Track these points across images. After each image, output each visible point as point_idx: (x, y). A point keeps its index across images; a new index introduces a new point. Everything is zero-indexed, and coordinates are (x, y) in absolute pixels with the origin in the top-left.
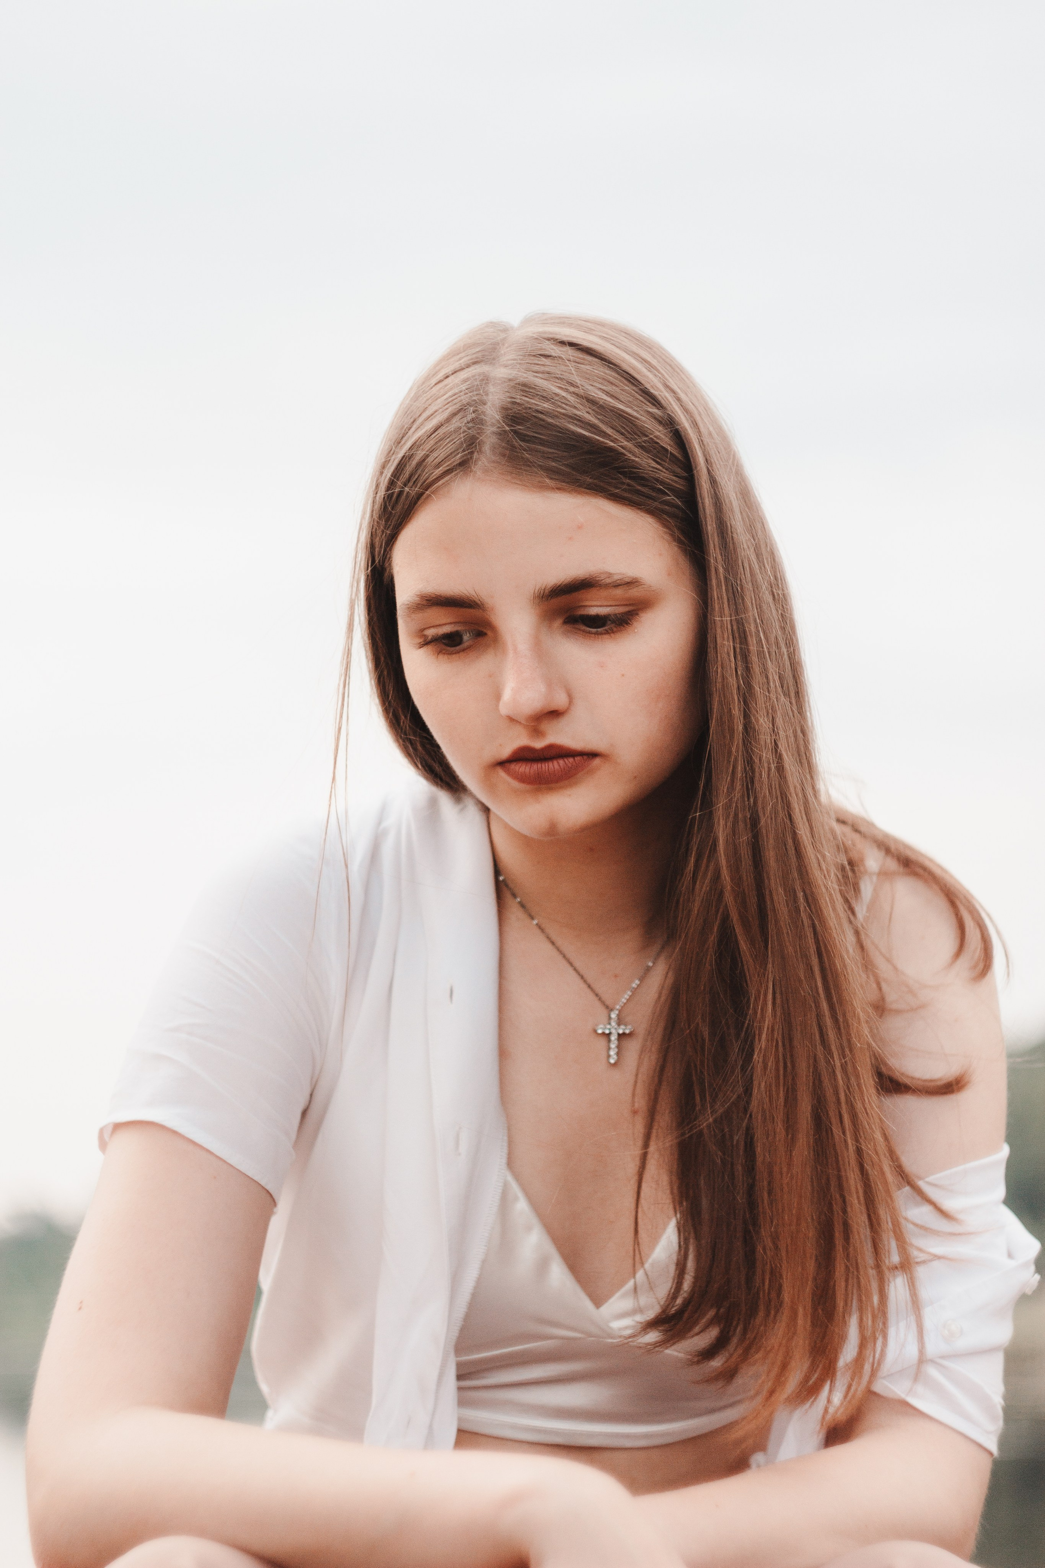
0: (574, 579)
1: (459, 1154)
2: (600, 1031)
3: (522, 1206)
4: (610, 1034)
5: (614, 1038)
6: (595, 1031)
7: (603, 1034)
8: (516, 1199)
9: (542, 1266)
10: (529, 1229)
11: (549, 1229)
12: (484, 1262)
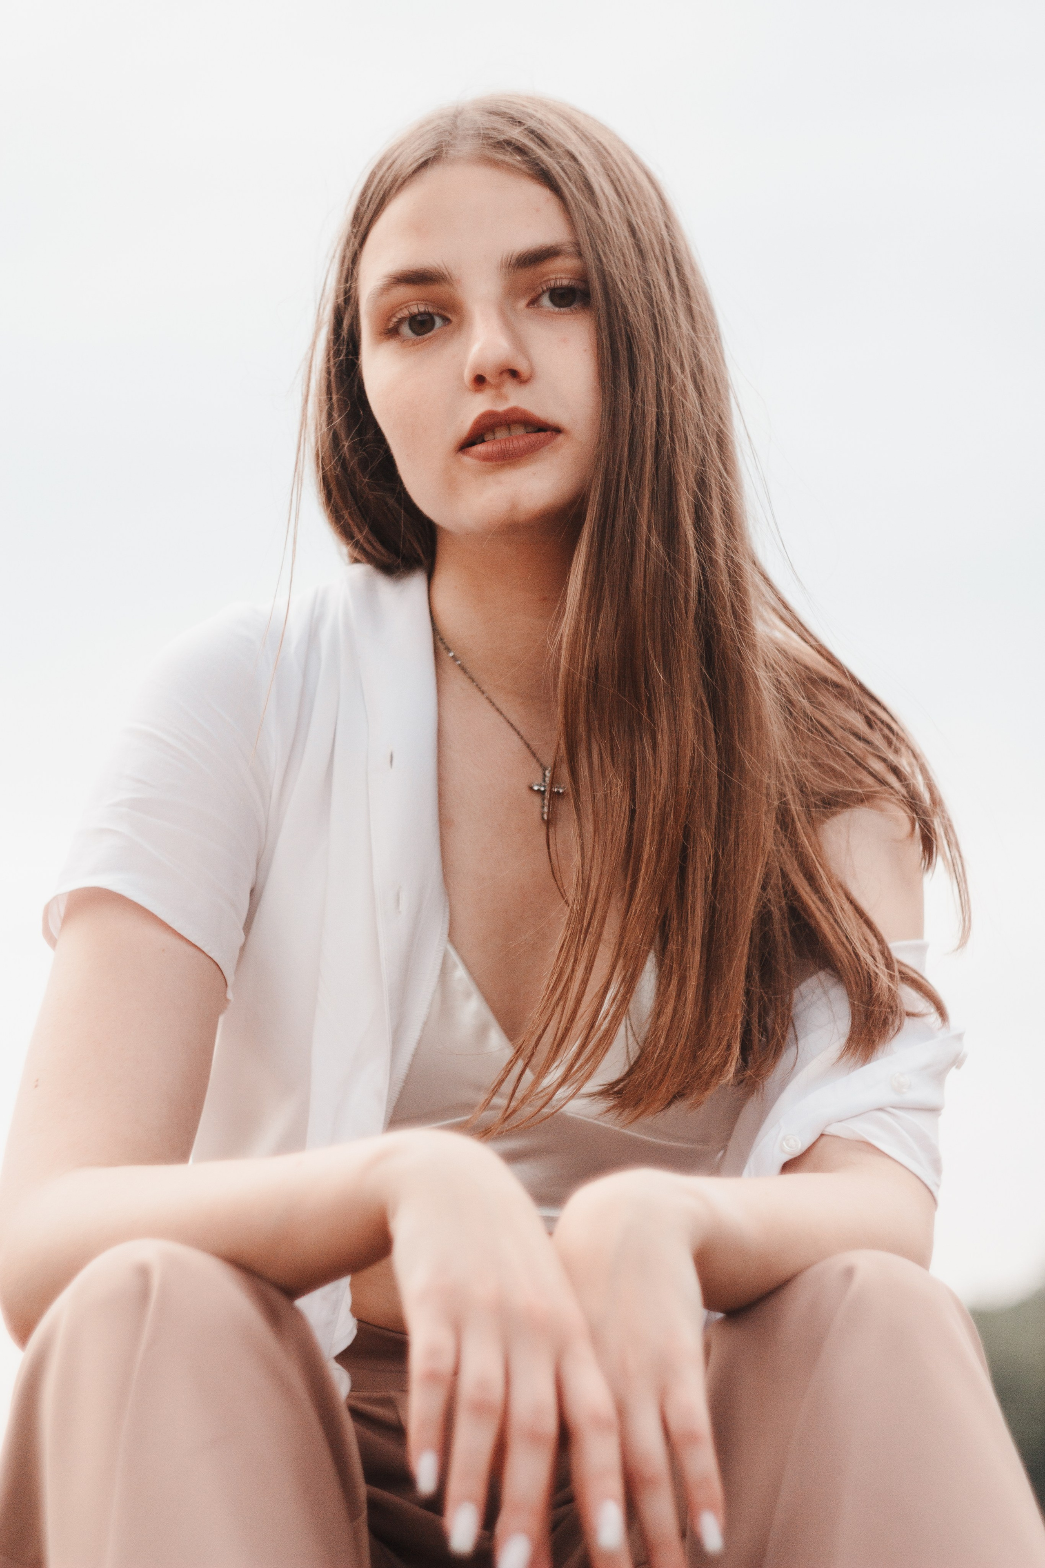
0: (541, 246)
1: (400, 912)
2: (536, 788)
3: (460, 973)
4: (544, 792)
5: (547, 795)
6: (531, 788)
7: (539, 790)
8: (455, 966)
9: (482, 1033)
10: (468, 995)
11: (488, 999)
12: (425, 1024)
